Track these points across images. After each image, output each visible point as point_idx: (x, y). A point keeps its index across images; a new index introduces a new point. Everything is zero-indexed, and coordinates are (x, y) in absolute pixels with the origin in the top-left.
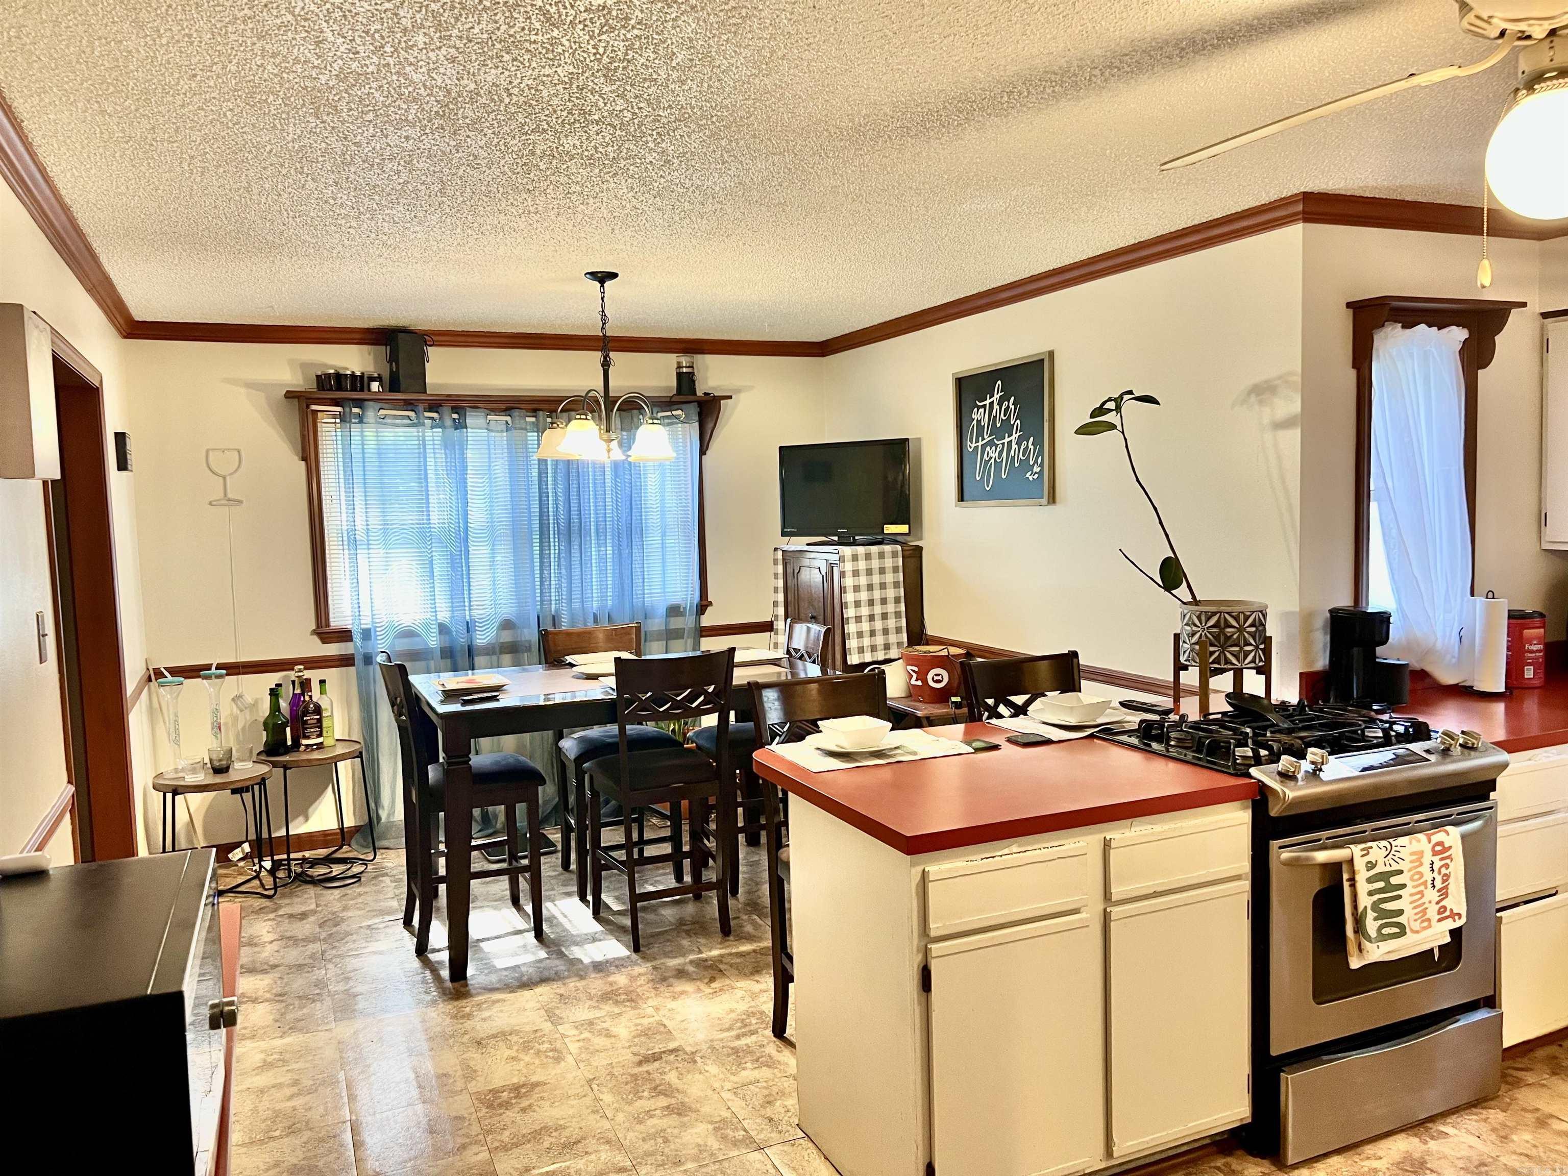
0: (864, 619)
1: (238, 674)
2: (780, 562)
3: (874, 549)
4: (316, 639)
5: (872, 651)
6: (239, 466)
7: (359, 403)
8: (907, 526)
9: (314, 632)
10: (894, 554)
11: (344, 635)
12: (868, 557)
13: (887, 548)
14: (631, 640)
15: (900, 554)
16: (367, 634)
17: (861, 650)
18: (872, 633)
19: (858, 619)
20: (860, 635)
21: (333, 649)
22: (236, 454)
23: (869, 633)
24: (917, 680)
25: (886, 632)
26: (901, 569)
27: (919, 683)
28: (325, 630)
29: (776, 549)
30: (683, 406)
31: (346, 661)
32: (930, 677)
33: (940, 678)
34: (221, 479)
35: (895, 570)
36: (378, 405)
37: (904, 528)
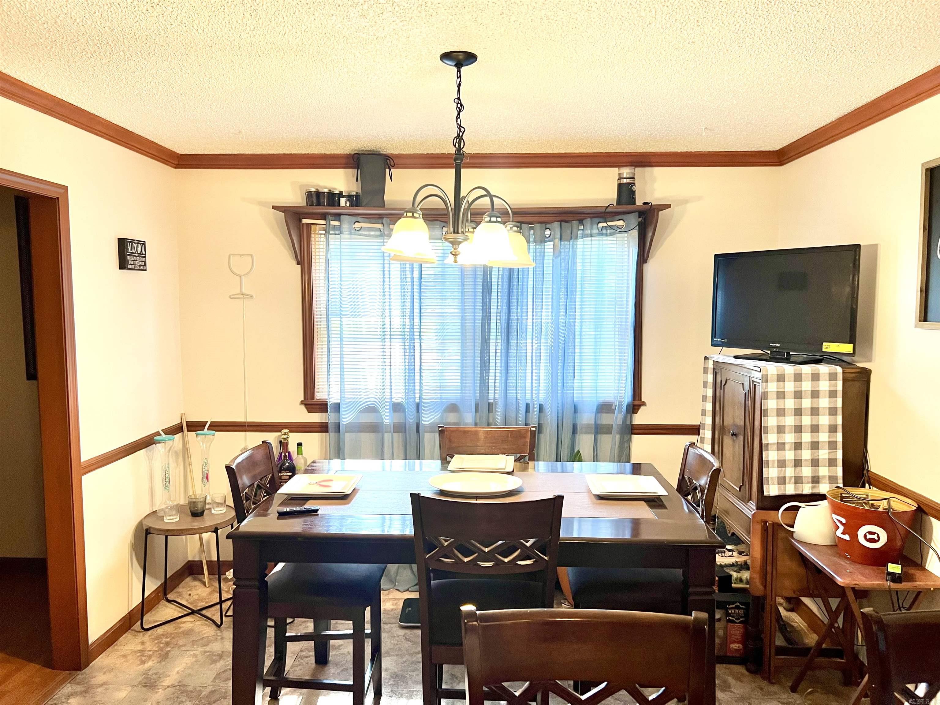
0: (787, 447)
1: (245, 431)
2: (711, 371)
3: (807, 369)
4: (303, 407)
5: (796, 483)
6: (252, 268)
7: (338, 216)
8: (852, 345)
9: (302, 402)
10: (833, 377)
11: (322, 407)
12: (798, 378)
13: (824, 369)
14: (525, 444)
15: (840, 377)
16: (337, 407)
17: (782, 481)
18: (798, 463)
19: (781, 446)
20: (782, 464)
21: (316, 418)
22: (250, 258)
23: (793, 463)
24: (843, 533)
25: (815, 463)
26: (840, 394)
27: (847, 537)
28: (309, 402)
29: (706, 358)
30: (624, 217)
31: (323, 428)
32: (862, 532)
33: (875, 537)
34: (239, 278)
35: (832, 394)
36: (354, 219)
37: (847, 348)
